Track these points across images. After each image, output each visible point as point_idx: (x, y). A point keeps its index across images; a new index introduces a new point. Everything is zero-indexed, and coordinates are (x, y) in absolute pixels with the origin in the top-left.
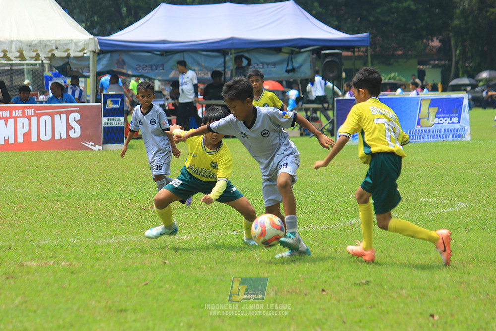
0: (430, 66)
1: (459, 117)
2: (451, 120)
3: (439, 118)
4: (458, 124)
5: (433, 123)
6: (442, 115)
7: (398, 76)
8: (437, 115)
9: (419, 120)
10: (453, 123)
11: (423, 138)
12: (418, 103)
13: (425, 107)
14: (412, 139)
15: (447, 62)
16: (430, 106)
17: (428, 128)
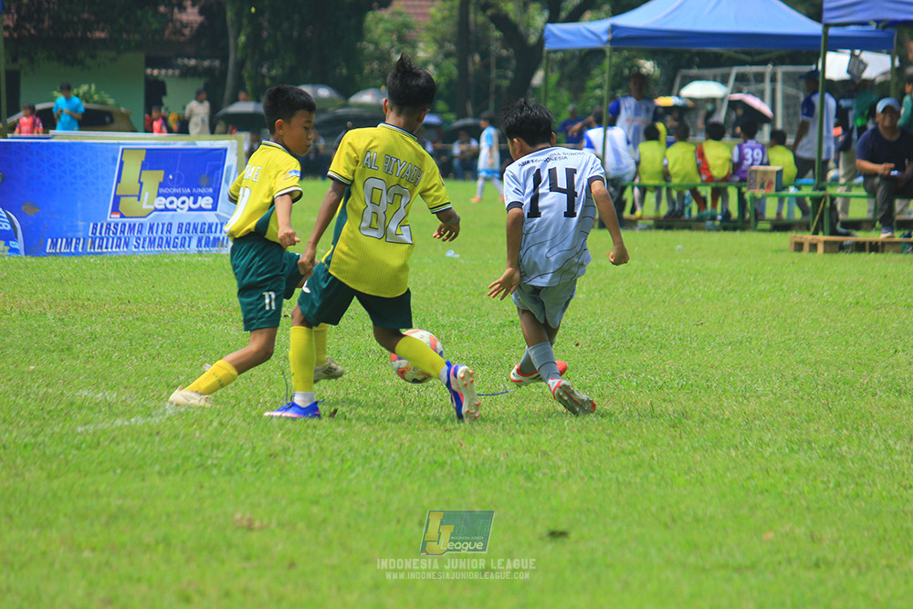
0: (177, 72)
1: (215, 197)
2: (195, 202)
3: (166, 196)
4: (213, 213)
5: (152, 207)
6: (175, 190)
7: (97, 91)
8: (162, 190)
9: (117, 199)
10: (201, 209)
11: (127, 244)
12: (115, 159)
13: (132, 169)
14: (100, 247)
15: (217, 63)
16: (144, 167)
17: (138, 220)
